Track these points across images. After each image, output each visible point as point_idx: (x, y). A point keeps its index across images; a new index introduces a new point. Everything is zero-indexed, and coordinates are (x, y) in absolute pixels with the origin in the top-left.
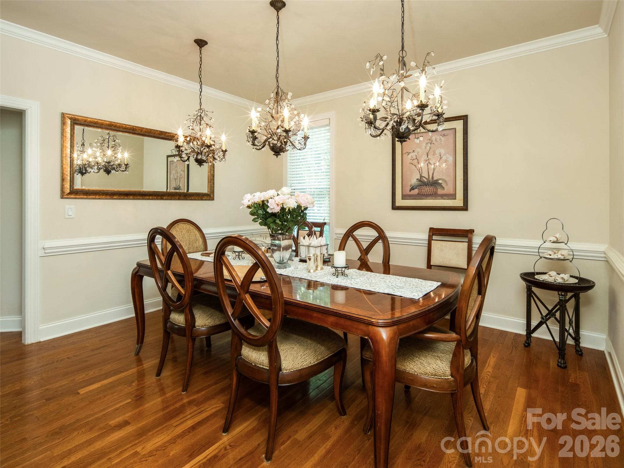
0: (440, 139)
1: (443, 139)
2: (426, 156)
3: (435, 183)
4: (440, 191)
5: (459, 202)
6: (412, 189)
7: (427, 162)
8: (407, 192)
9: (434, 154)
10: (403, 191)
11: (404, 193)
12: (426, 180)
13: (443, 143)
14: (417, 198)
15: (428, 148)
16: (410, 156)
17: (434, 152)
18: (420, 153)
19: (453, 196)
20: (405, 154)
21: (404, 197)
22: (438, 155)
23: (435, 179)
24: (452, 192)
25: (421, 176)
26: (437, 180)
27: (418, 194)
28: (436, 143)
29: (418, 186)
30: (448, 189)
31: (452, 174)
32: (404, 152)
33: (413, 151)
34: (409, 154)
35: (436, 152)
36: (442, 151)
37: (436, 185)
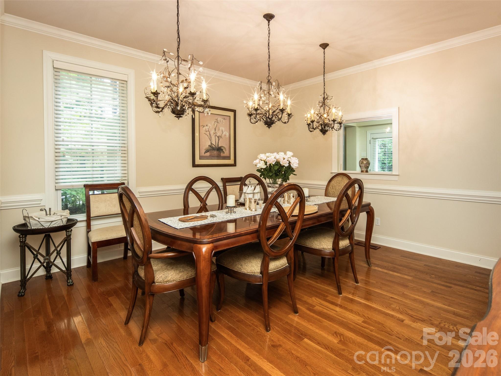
0: (222, 121)
1: (224, 121)
2: (214, 130)
3: (219, 149)
4: (222, 154)
5: (231, 162)
6: (207, 151)
7: (215, 134)
8: (203, 154)
9: (218, 130)
10: (200, 154)
11: (201, 155)
12: (214, 147)
13: (224, 123)
14: (209, 158)
15: (216, 125)
16: (204, 128)
17: (219, 129)
18: (211, 127)
19: (228, 158)
20: (201, 126)
21: (201, 158)
22: (221, 131)
23: (219, 146)
24: (228, 155)
25: (211, 144)
26: (221, 147)
27: (210, 156)
28: (220, 123)
29: (210, 150)
30: (226, 153)
31: (228, 144)
32: (201, 125)
33: (207, 125)
34: (204, 127)
35: (220, 129)
36: (223, 129)
37: (220, 150)
